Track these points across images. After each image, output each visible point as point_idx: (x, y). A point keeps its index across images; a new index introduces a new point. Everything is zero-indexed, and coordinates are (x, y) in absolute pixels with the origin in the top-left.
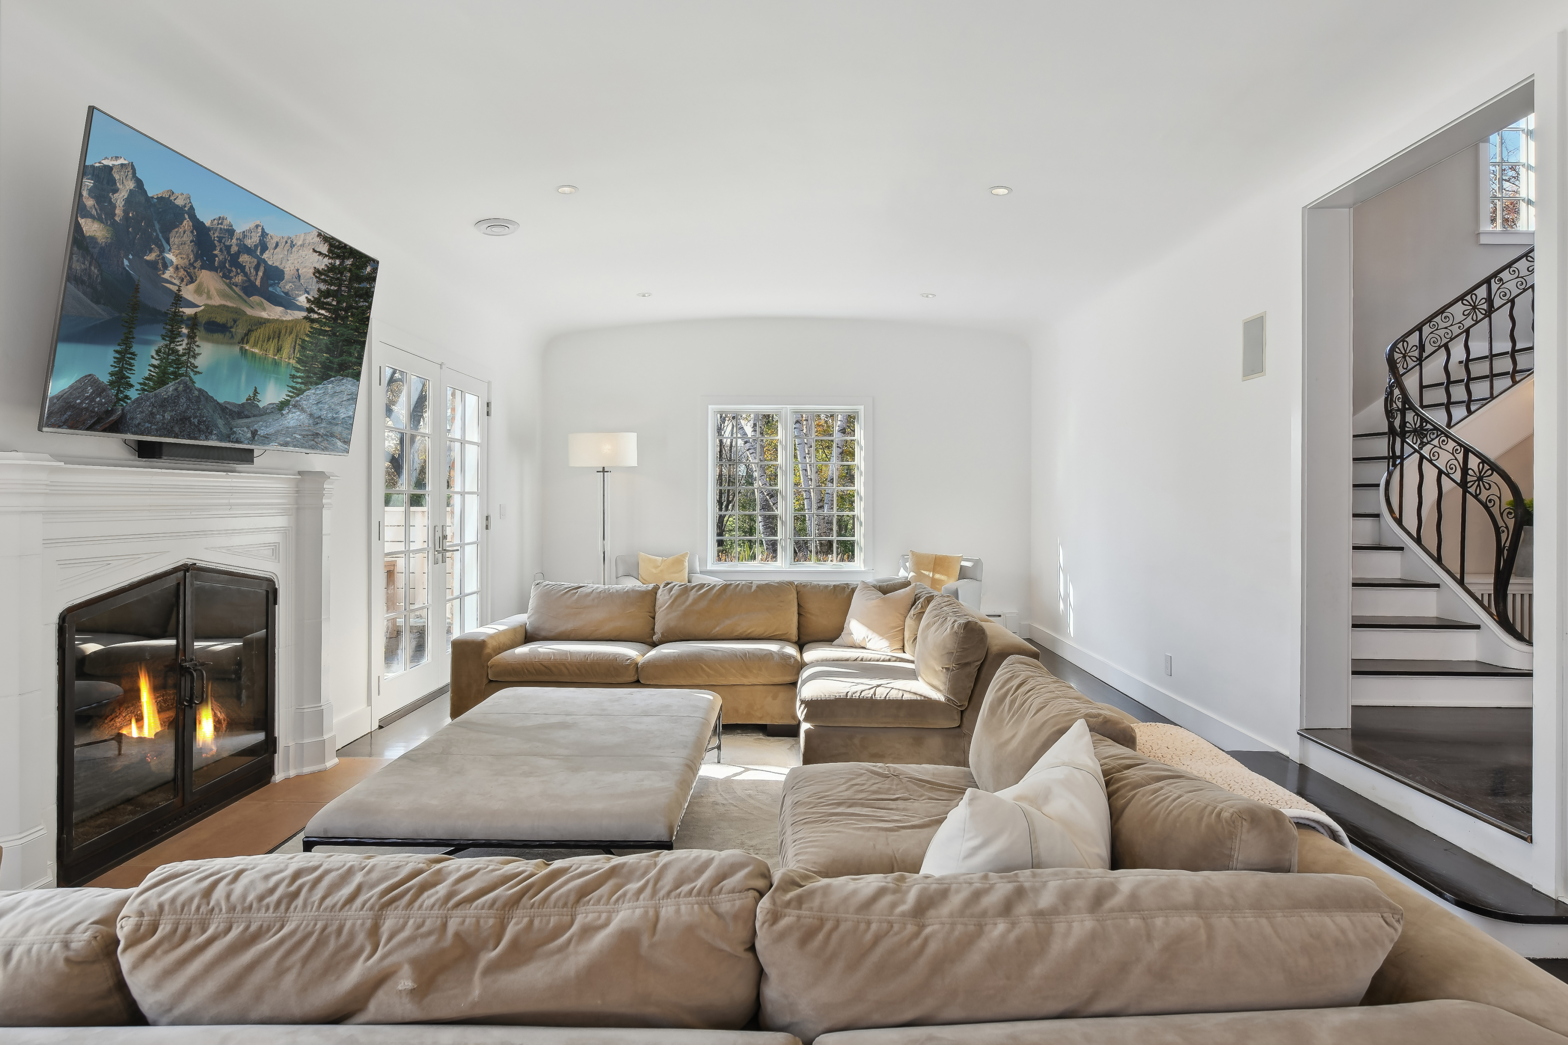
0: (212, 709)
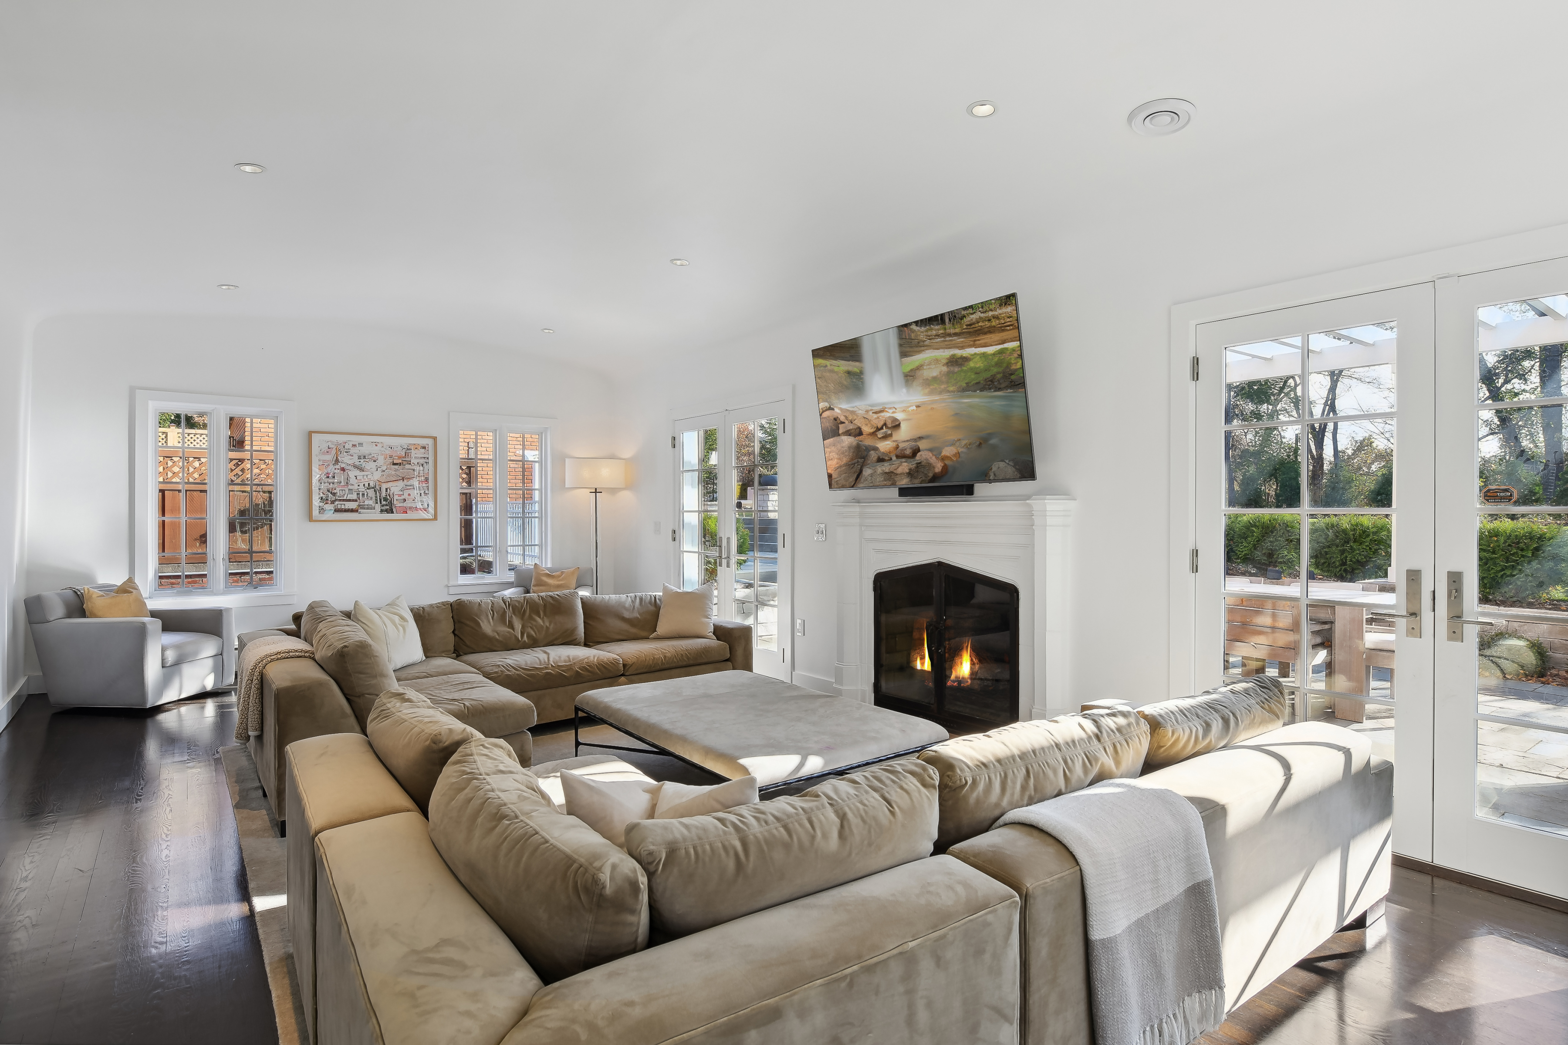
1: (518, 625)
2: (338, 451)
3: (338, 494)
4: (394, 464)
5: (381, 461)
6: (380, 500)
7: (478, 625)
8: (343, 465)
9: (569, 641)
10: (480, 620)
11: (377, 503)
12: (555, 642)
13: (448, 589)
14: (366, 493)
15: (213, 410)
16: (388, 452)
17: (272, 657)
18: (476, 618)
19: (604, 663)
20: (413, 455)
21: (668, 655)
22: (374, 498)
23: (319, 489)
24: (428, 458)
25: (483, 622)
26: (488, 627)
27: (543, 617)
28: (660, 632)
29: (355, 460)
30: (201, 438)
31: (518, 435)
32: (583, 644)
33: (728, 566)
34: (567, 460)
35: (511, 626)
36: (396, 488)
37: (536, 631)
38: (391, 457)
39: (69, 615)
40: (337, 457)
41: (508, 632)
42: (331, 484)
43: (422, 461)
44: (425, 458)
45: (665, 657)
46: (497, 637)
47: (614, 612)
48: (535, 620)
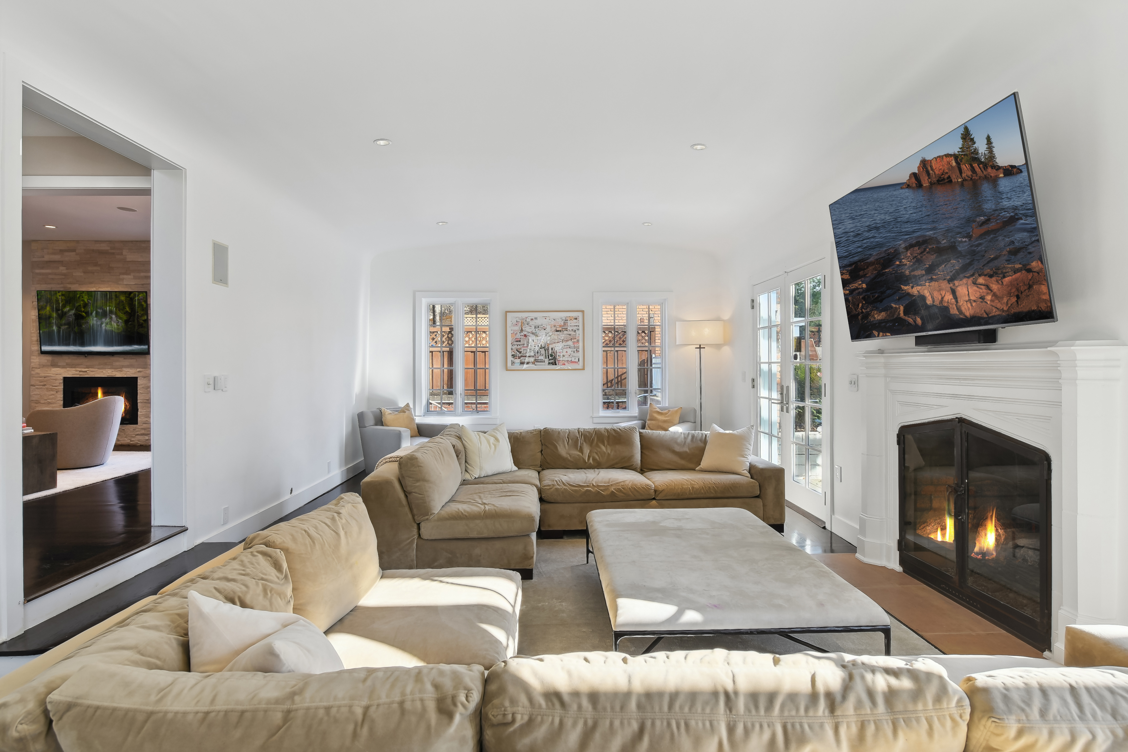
0: (995, 526)
1: (587, 451)
2: (522, 323)
3: (523, 353)
4: (558, 331)
5: (548, 329)
6: (548, 356)
7: (556, 448)
8: (525, 333)
9: (626, 465)
10: (558, 445)
11: (546, 358)
12: (615, 466)
13: (593, 419)
14: (539, 352)
15: (455, 301)
16: (553, 323)
17: (387, 460)
18: (554, 442)
19: (637, 487)
20: (569, 324)
21: (697, 486)
22: (544, 355)
23: (512, 349)
24: (578, 326)
25: (560, 446)
26: (563, 450)
27: (607, 446)
28: (702, 466)
29: (533, 329)
30: (485, 320)
31: (645, 307)
32: (639, 470)
33: (787, 412)
34: (677, 323)
35: (581, 450)
36: (558, 347)
37: (600, 456)
38: (555, 326)
39: (376, 425)
40: (522, 328)
41: (578, 455)
42: (519, 346)
43: (575, 328)
44: (576, 326)
45: (693, 488)
46: (569, 458)
47: (667, 445)
48: (600, 447)
